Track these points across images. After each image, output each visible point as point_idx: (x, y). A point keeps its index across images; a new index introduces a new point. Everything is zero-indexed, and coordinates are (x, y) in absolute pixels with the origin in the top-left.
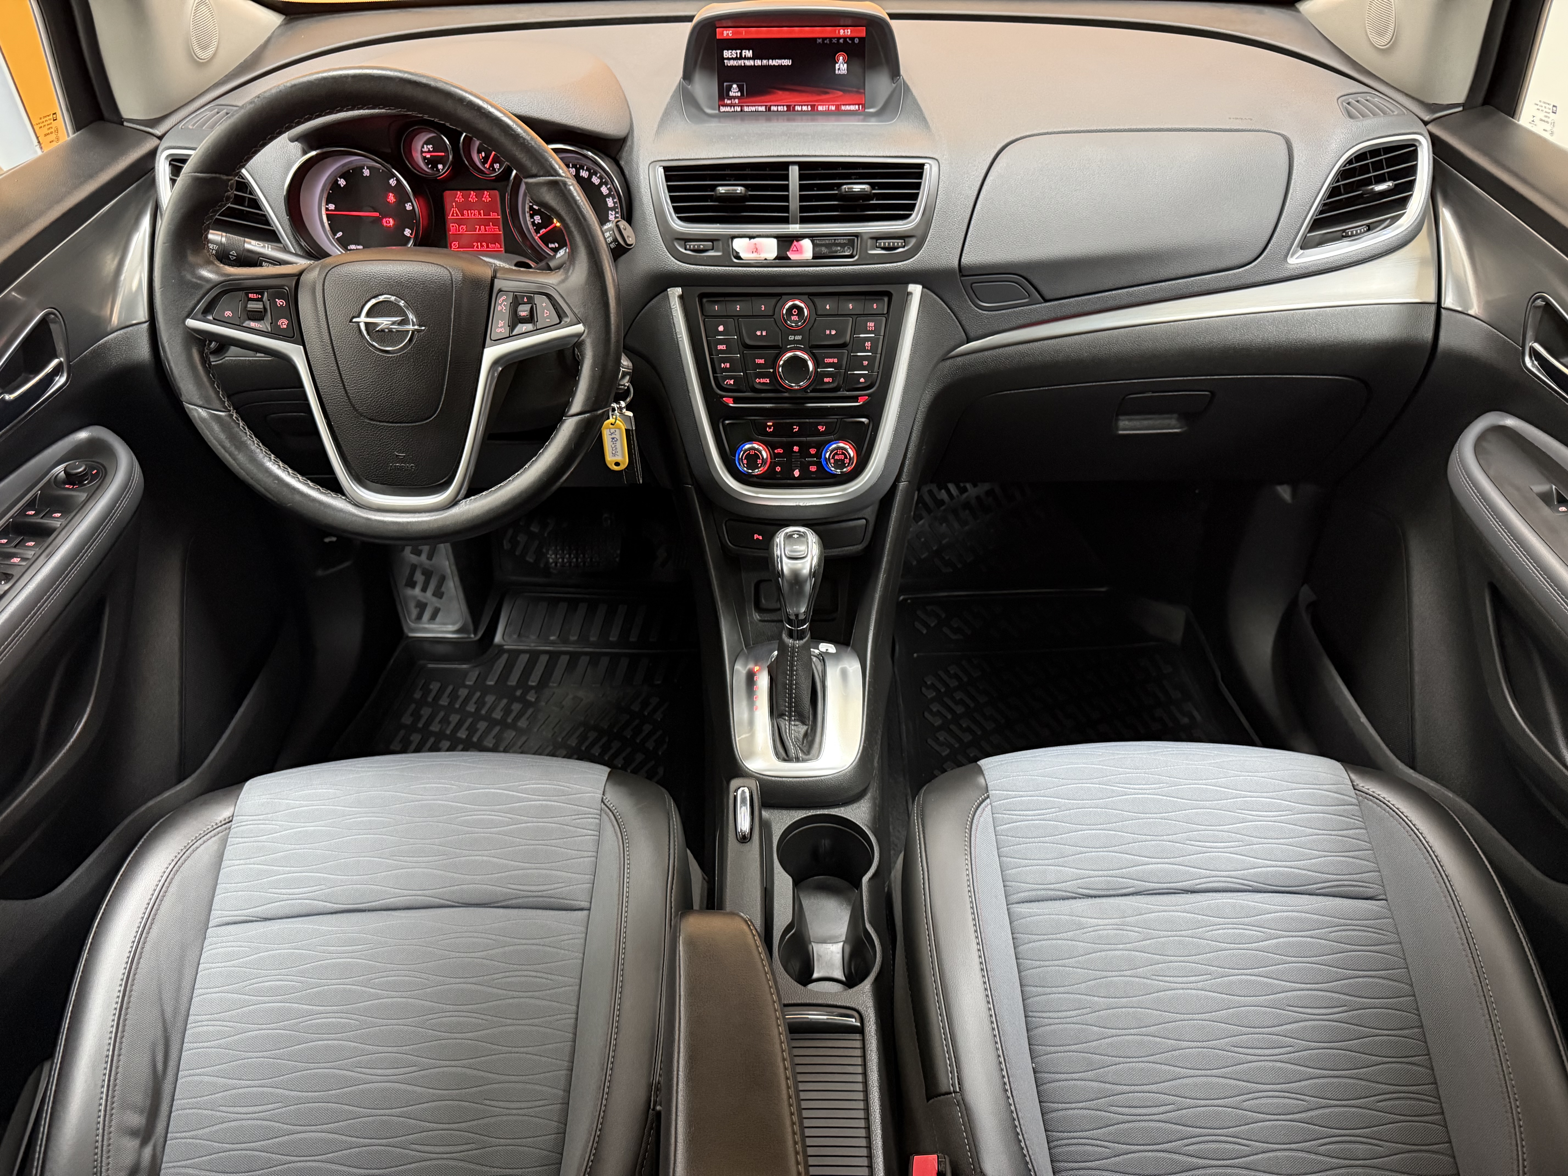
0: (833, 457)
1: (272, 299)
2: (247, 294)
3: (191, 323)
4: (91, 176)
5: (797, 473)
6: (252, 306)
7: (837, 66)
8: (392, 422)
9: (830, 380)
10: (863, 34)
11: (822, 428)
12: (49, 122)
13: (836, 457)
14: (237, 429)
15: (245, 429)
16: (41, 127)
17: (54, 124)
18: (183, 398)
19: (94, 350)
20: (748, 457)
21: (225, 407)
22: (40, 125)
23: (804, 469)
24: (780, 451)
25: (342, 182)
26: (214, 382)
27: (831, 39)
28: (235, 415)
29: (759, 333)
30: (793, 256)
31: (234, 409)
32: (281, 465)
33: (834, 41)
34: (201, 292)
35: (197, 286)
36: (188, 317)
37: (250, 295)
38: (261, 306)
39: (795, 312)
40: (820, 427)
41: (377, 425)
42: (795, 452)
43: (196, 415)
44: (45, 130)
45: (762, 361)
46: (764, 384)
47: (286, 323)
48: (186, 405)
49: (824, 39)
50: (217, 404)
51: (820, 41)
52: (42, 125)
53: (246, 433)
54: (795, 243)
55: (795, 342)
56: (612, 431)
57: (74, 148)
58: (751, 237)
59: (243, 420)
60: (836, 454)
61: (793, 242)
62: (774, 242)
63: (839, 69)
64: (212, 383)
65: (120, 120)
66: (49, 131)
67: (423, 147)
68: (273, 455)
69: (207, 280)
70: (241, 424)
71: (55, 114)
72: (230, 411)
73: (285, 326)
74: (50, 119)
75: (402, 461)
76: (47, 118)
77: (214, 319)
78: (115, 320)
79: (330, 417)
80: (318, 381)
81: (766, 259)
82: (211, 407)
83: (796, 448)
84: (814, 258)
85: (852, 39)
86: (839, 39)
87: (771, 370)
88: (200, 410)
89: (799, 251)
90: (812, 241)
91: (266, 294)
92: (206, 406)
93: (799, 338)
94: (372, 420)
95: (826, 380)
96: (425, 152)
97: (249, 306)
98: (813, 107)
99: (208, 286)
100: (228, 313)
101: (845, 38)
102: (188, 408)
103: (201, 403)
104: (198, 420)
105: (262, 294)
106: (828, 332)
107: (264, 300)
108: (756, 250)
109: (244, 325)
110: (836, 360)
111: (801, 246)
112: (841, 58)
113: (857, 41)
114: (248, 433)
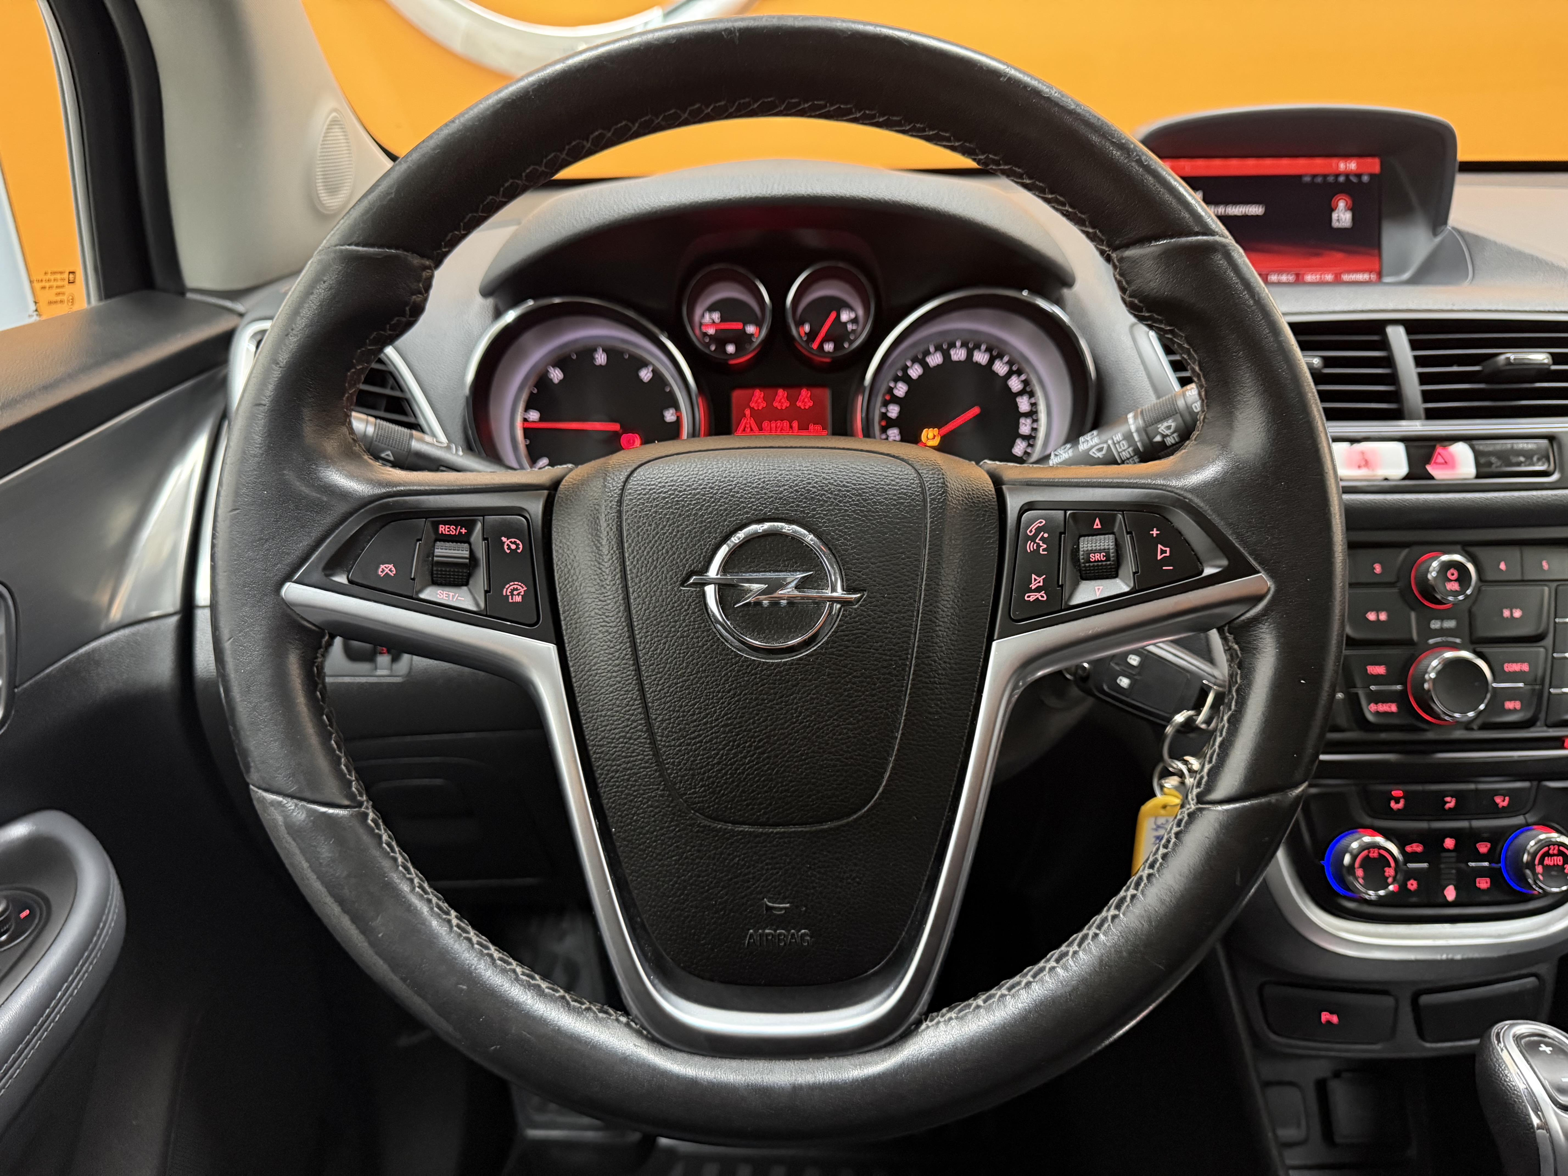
0: (1541, 861)
1: (492, 539)
2: (435, 526)
3: (293, 591)
4: (117, 355)
5: (1450, 893)
6: (443, 551)
7: (1335, 216)
8: (762, 825)
9: (1517, 705)
10: (1377, 169)
11: (1502, 802)
12: (60, 283)
13: (1547, 861)
14: (376, 853)
15: (393, 850)
16: (43, 288)
17: (69, 289)
18: (254, 777)
19: (67, 666)
20: (1367, 863)
21: (352, 797)
22: (43, 284)
23: (1465, 883)
24: (1417, 848)
25: (556, 375)
26: (331, 734)
27: (1325, 176)
28: (371, 815)
29: (1372, 616)
30: (1439, 473)
31: (370, 798)
32: (475, 939)
33: (1331, 179)
34: (328, 520)
35: (320, 508)
36: (288, 578)
37: (443, 529)
38: (466, 554)
39: (1453, 574)
40: (1498, 799)
41: (726, 831)
42: (1448, 850)
43: (280, 819)
44: (50, 295)
45: (1380, 670)
46: (1386, 714)
47: (522, 590)
48: (258, 793)
49: (1314, 176)
50: (331, 788)
51: (1307, 179)
52: (47, 285)
53: (395, 860)
54: (1439, 450)
55: (1442, 632)
56: (1161, 821)
57: (97, 317)
58: (1353, 441)
59: (388, 826)
60: (1547, 854)
61: (1434, 447)
62: (1399, 449)
63: (1338, 220)
64: (325, 737)
65: (181, 290)
66: (59, 298)
67: (703, 316)
68: (453, 913)
69: (343, 495)
70: (385, 837)
71: (73, 273)
72: (360, 804)
73: (518, 599)
74: (63, 280)
75: (784, 921)
76: (58, 276)
77: (350, 581)
78: (116, 614)
79: (609, 814)
80: (587, 728)
81: (1386, 479)
82: (318, 797)
83: (1449, 843)
84: (1478, 476)
85: (1359, 176)
86: (1337, 176)
87: (1399, 687)
88: (290, 804)
89: (1448, 463)
90: (1472, 448)
91: (479, 526)
92: (308, 794)
93: (1450, 624)
94: (716, 819)
95: (1509, 705)
96: (707, 325)
97: (438, 552)
98: (1297, 275)
99: (342, 508)
100: (387, 569)
101: (1347, 176)
102: (263, 800)
103: (293, 789)
104: (283, 829)
105: (470, 526)
106: (1506, 613)
107: (473, 539)
108: (1366, 463)
109: (422, 596)
110: (1525, 667)
111: (1452, 456)
112: (1342, 204)
113: (1365, 179)
114: (400, 860)
